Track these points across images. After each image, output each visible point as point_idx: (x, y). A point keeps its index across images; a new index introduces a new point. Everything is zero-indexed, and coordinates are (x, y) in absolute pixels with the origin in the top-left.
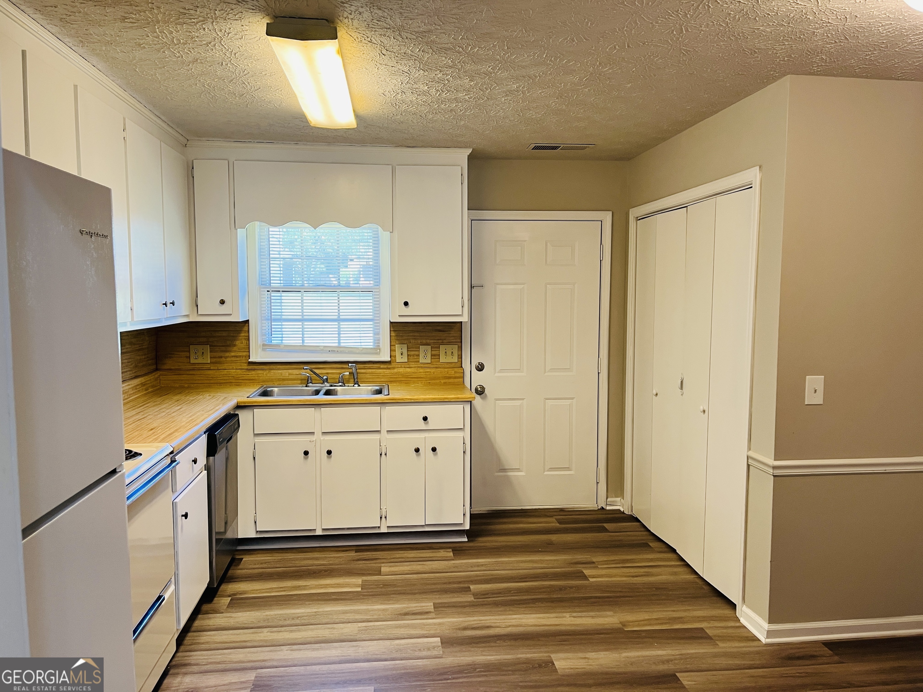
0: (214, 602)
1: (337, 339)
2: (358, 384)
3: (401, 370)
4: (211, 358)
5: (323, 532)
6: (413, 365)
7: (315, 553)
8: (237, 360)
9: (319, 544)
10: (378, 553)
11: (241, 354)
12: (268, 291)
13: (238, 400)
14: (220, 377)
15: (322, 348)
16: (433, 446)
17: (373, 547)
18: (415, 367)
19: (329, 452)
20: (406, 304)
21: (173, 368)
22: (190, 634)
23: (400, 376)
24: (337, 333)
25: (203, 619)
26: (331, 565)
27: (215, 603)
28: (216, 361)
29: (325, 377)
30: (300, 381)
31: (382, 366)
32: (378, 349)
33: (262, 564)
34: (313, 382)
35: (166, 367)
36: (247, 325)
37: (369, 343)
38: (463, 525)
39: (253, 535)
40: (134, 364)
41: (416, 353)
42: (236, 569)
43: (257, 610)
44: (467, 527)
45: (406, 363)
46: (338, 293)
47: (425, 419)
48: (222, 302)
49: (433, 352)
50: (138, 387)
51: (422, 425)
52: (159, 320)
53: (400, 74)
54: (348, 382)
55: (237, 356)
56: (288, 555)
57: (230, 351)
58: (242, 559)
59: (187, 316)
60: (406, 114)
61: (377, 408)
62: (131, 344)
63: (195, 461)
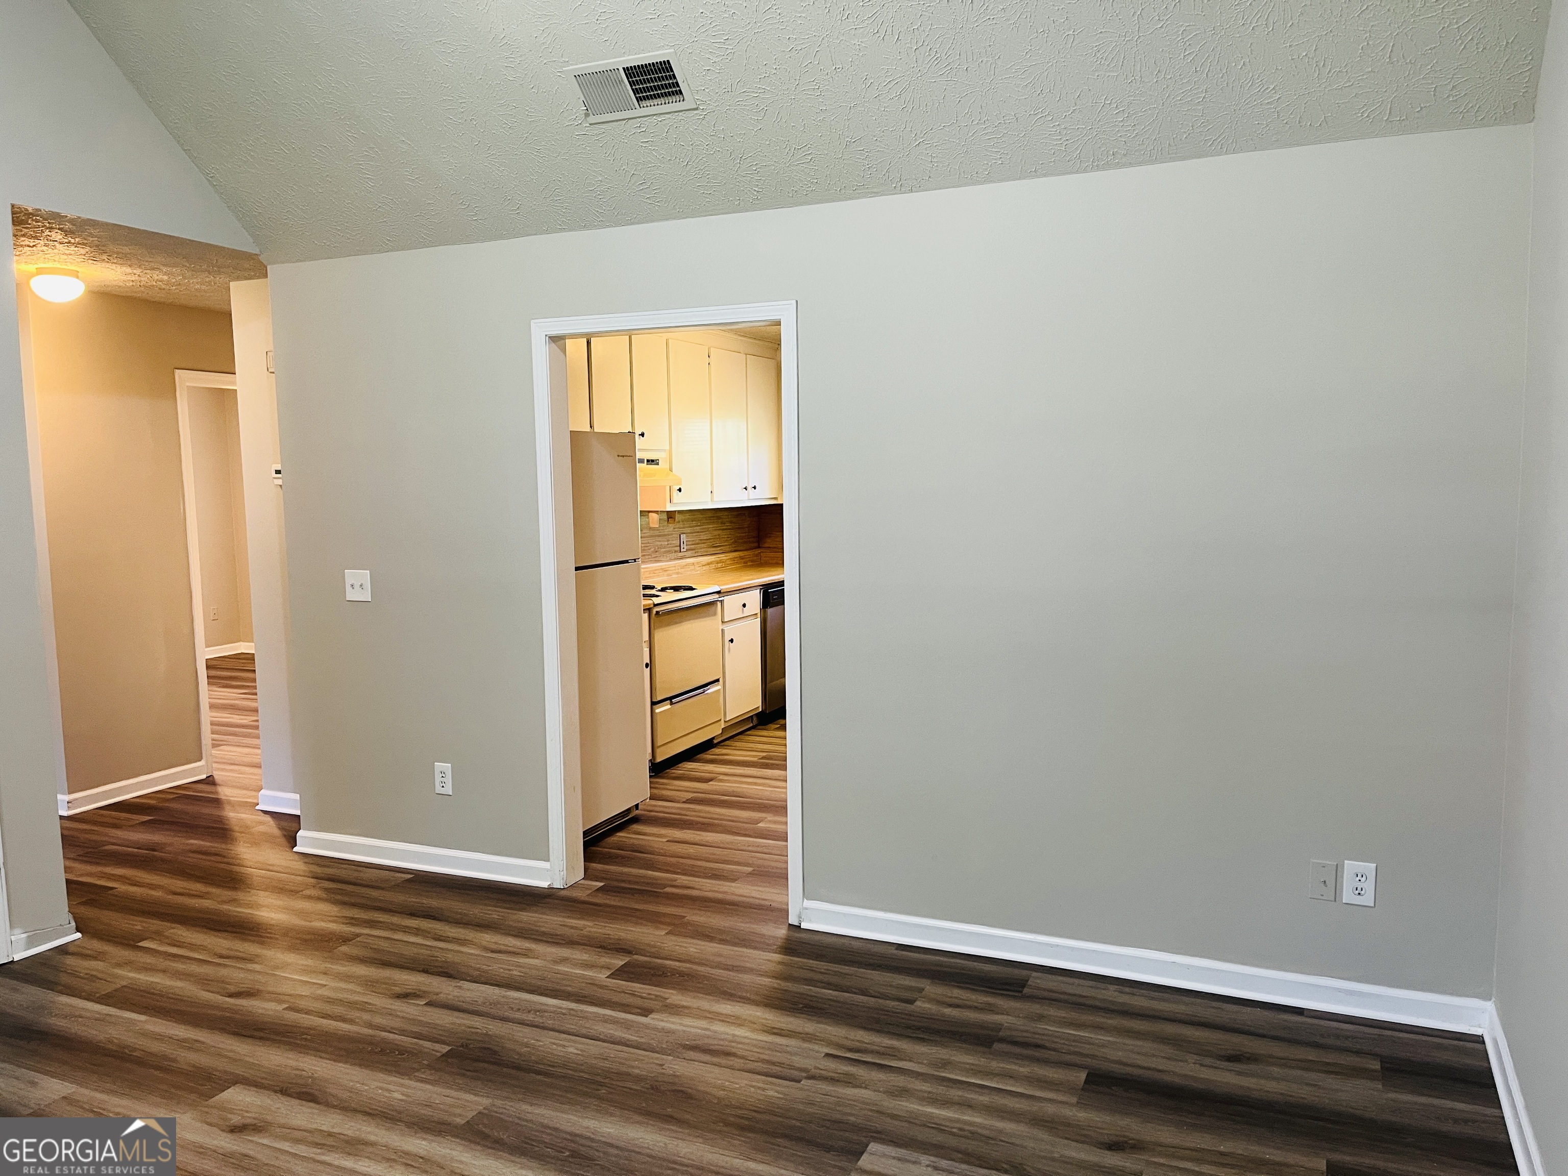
21: (771, 546)
35: (766, 545)
40: (734, 540)
59: (775, 498)
62: (731, 522)
63: (744, 605)
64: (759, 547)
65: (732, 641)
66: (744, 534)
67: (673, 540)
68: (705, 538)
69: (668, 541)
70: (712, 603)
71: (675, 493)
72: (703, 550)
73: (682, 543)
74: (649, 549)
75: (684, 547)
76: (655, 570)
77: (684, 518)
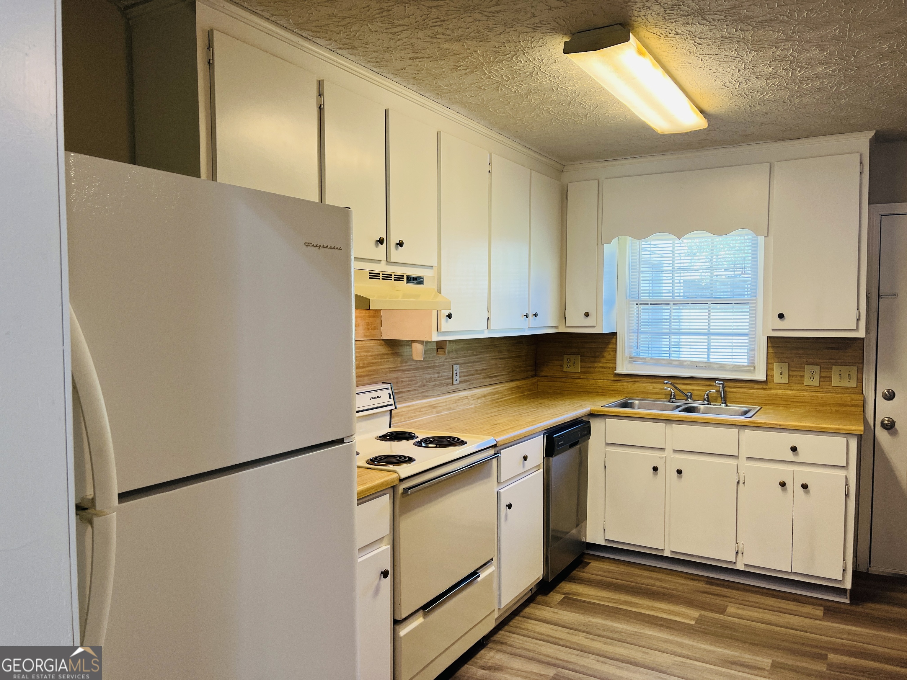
0: (549, 595)
1: (706, 353)
2: (725, 403)
3: (780, 392)
4: (581, 367)
5: (671, 554)
6: (795, 386)
7: (661, 575)
8: (605, 371)
9: (667, 566)
10: (730, 591)
11: (608, 365)
12: (637, 304)
13: (592, 408)
14: (588, 386)
15: (689, 363)
16: (804, 482)
17: (727, 583)
18: (798, 390)
19: (679, 472)
20: (781, 316)
21: (548, 375)
22: (517, 618)
23: (778, 399)
24: (706, 347)
25: (534, 608)
26: (673, 590)
27: (549, 597)
28: (586, 371)
29: (689, 394)
30: (664, 396)
31: (756, 386)
32: (752, 367)
33: (605, 572)
34: (677, 397)
35: (543, 374)
36: (615, 337)
37: (743, 360)
38: (842, 582)
39: (602, 542)
40: (511, 369)
41: (800, 373)
42: (580, 571)
43: (583, 614)
44: (848, 585)
45: (786, 385)
46: (710, 306)
47: (794, 449)
48: (587, 315)
49: (823, 374)
50: (513, 389)
51: (790, 456)
52: (523, 329)
53: (730, 60)
54: (716, 400)
55: (604, 367)
56: (632, 569)
57: (600, 362)
58: (590, 563)
59: (556, 327)
60: (765, 103)
61: (735, 431)
62: (508, 351)
63: (525, 458)
64: (536, 375)
65: (509, 506)
66: (521, 363)
67: (444, 372)
68: (481, 368)
69: (439, 373)
70: (486, 462)
71: (443, 319)
72: (478, 381)
73: (454, 375)
74: (416, 384)
75: (457, 379)
76: (422, 408)
77: (457, 347)
